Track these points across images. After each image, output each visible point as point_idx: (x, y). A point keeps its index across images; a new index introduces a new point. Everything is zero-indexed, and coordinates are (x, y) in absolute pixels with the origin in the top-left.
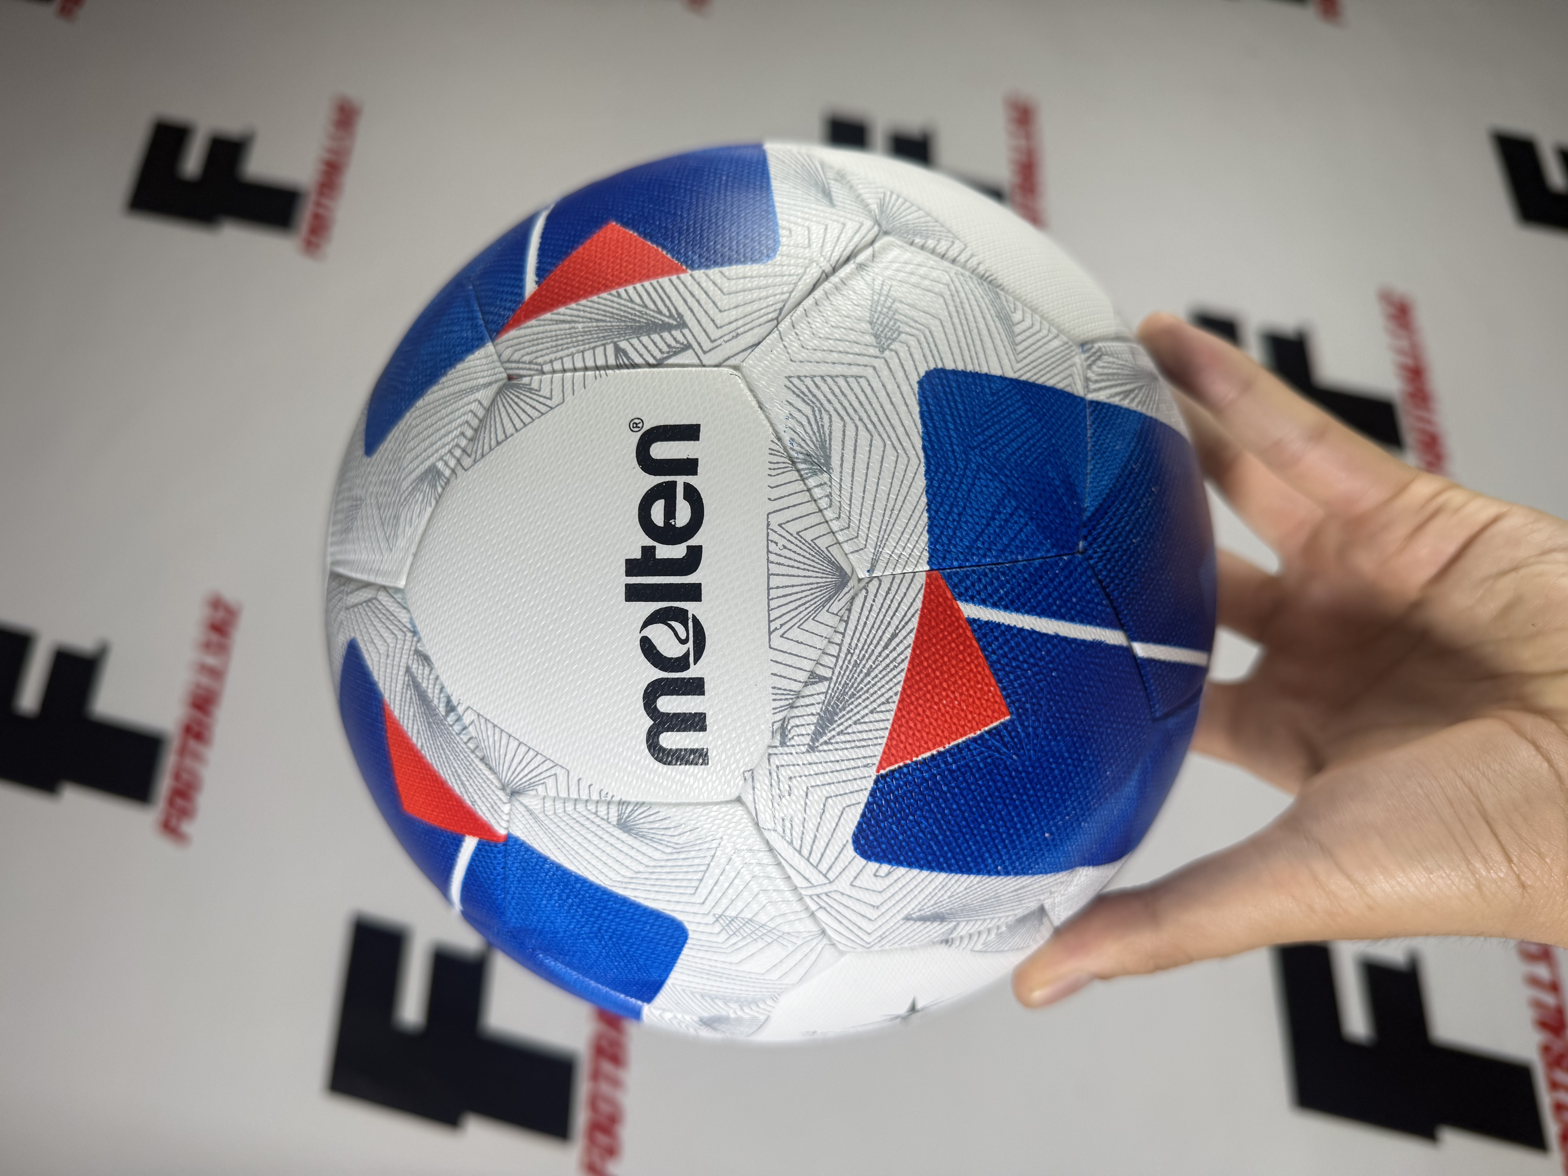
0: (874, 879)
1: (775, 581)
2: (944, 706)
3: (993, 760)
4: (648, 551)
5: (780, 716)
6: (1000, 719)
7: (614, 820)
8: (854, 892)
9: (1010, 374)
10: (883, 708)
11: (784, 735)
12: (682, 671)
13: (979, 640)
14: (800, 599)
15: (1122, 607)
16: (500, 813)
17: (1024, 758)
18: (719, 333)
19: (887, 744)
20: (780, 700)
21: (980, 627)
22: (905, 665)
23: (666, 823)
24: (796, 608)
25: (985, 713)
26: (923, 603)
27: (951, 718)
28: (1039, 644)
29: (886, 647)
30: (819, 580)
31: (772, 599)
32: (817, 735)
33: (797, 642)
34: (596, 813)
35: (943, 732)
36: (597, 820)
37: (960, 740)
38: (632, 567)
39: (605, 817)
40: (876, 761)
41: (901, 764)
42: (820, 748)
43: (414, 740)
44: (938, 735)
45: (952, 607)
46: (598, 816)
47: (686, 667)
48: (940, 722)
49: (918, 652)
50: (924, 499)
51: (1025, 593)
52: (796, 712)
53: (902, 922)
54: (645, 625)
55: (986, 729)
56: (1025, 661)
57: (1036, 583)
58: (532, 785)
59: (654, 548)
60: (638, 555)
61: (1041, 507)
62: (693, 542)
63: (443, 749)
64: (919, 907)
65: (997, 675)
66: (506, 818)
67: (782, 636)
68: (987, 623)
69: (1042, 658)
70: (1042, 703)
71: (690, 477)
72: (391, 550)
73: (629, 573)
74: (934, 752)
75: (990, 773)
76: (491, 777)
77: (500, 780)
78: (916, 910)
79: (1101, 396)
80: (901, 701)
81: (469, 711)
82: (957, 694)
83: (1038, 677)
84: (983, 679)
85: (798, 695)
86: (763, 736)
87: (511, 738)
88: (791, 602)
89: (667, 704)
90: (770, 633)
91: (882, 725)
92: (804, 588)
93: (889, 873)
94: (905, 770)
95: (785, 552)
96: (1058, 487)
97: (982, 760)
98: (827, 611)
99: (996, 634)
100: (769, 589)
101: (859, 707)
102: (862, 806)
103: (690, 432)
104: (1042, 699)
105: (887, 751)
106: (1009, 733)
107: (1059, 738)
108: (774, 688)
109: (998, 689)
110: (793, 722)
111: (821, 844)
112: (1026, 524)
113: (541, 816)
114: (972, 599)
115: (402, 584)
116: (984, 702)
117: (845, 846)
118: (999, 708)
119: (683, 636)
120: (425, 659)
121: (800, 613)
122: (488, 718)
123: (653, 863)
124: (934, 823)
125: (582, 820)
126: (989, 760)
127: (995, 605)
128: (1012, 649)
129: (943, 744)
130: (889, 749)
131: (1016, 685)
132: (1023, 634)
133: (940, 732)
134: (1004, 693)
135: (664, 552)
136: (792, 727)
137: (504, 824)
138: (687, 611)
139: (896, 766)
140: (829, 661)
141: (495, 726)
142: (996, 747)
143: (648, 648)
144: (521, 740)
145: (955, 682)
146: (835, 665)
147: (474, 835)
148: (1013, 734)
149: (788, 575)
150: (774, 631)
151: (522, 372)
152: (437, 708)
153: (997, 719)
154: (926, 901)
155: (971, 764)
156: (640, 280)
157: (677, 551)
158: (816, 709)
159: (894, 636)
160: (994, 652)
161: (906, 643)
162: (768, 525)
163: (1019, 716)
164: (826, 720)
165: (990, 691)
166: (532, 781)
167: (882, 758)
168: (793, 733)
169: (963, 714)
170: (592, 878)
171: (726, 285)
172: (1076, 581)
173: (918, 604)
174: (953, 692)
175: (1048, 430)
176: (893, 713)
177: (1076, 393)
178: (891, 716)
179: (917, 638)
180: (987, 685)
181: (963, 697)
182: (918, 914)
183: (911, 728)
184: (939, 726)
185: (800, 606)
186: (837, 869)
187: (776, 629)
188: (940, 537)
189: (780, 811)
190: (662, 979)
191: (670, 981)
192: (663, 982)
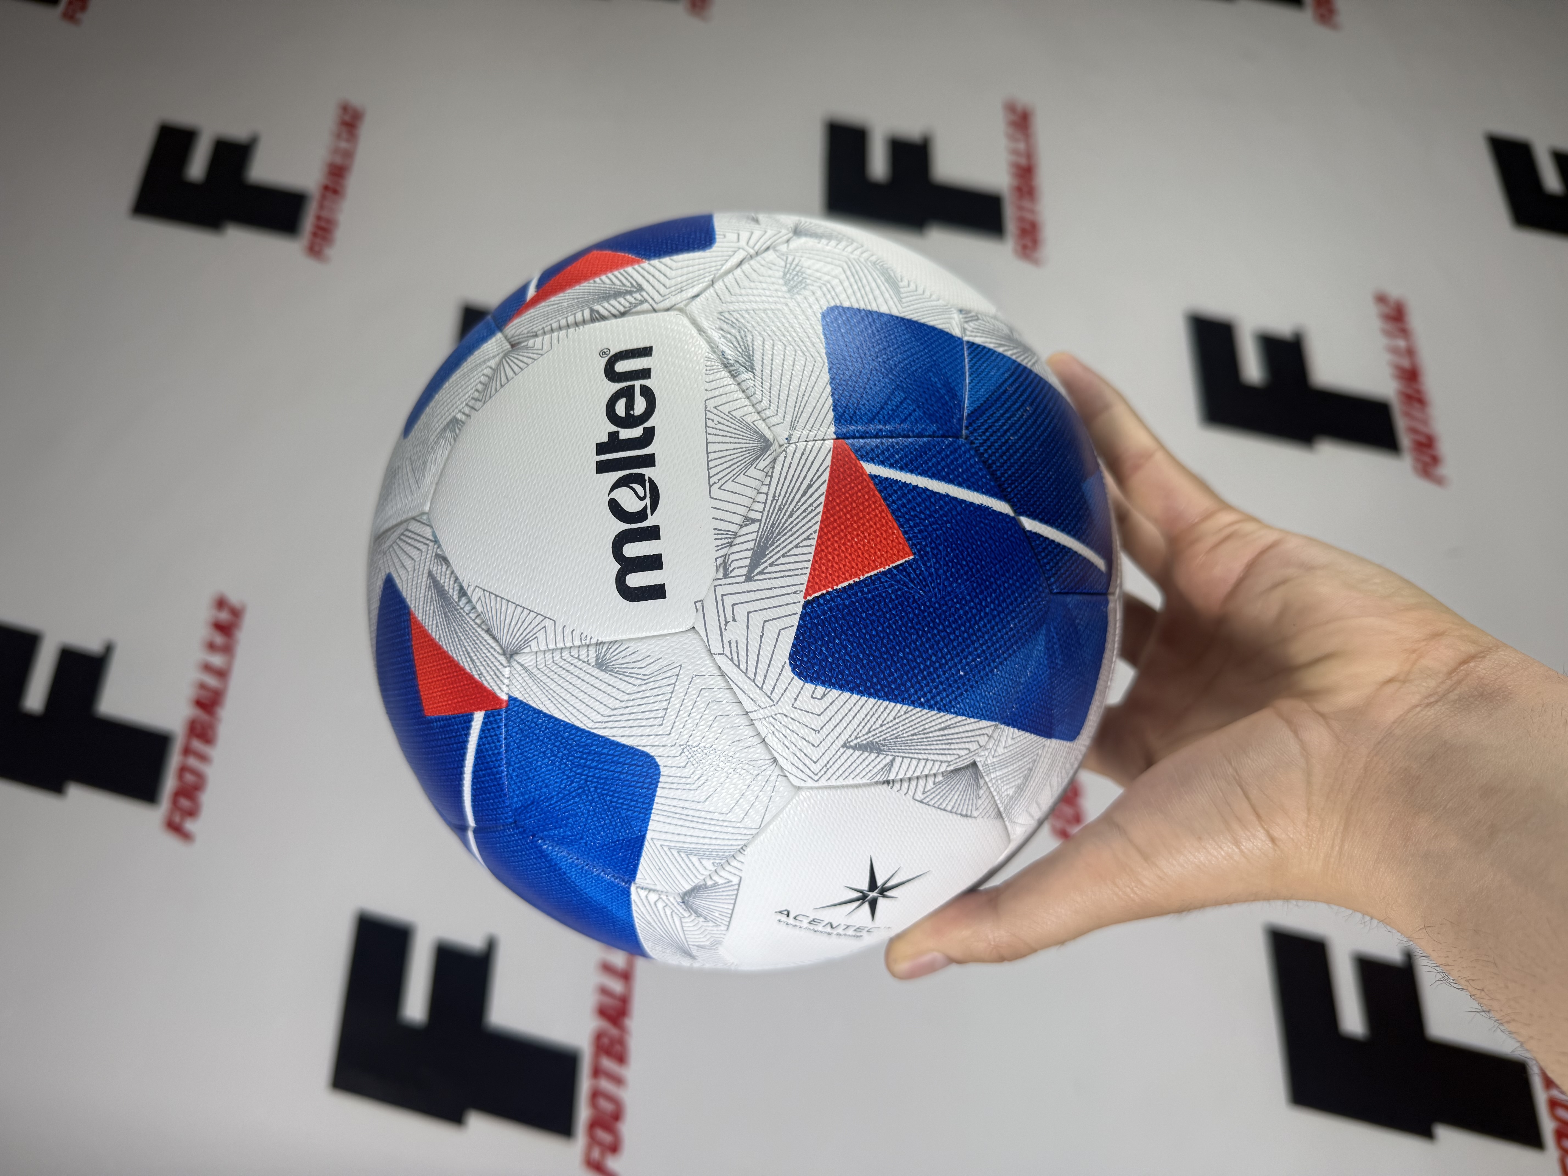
0: (812, 699)
1: (712, 448)
2: (856, 543)
3: (902, 593)
4: (613, 436)
5: (722, 552)
6: (905, 557)
7: (593, 661)
8: (796, 714)
9: (895, 312)
10: (805, 543)
11: (726, 569)
12: (642, 522)
13: (880, 492)
14: (732, 460)
15: (1006, 485)
16: (502, 678)
17: (930, 594)
18: (668, 291)
19: (810, 574)
20: (721, 539)
21: (880, 482)
22: (821, 509)
23: (634, 657)
24: (730, 467)
25: (891, 552)
26: (832, 461)
27: (863, 554)
28: (933, 500)
29: (803, 495)
30: (747, 445)
31: (711, 460)
32: (752, 567)
33: (732, 492)
34: (578, 658)
35: (857, 565)
36: (579, 664)
37: (872, 573)
38: (601, 448)
39: (586, 660)
40: (803, 588)
41: (824, 592)
42: (756, 578)
43: (434, 635)
44: (853, 567)
45: (856, 465)
46: (580, 660)
47: (645, 518)
48: (853, 556)
49: (830, 499)
50: (829, 389)
51: (917, 460)
52: (735, 549)
53: (842, 750)
54: (612, 490)
55: (894, 565)
56: (921, 512)
57: (926, 453)
58: (527, 642)
59: (618, 432)
60: (605, 439)
61: (926, 400)
62: (647, 425)
63: (456, 633)
64: (855, 734)
65: (899, 521)
66: (506, 681)
67: (720, 488)
68: (886, 479)
69: (936, 511)
70: (941, 548)
71: (645, 381)
72: (419, 488)
73: (598, 453)
74: (851, 582)
75: (902, 604)
76: (494, 645)
77: (501, 646)
78: (853, 737)
79: (978, 340)
80: (820, 537)
81: (477, 589)
82: (866, 534)
83: (935, 527)
84: (887, 523)
85: (735, 535)
86: (710, 572)
87: (510, 603)
88: (726, 462)
89: (632, 550)
90: (710, 486)
91: (805, 558)
92: (735, 451)
93: (824, 695)
94: (828, 597)
95: (720, 426)
96: (940, 388)
97: (892, 592)
98: (755, 468)
99: (895, 488)
100: (708, 453)
101: (785, 543)
102: (795, 628)
103: (646, 352)
104: (940, 545)
105: (811, 579)
106: (914, 571)
107: (959, 581)
108: (715, 529)
109: (901, 533)
110: (732, 557)
111: (762, 666)
112: (914, 410)
113: (535, 671)
114: (872, 460)
115: (427, 508)
116: (889, 542)
117: (783, 667)
118: (903, 548)
119: (642, 494)
120: (444, 560)
121: (733, 470)
122: (491, 591)
123: (626, 697)
124: (858, 647)
125: (567, 666)
126: (899, 593)
127: (892, 466)
128: (909, 501)
129: (857, 575)
130: (813, 578)
131: (916, 531)
132: (918, 490)
133: (854, 565)
134: (906, 536)
135: (626, 434)
136: (732, 561)
137: (505, 689)
138: (644, 475)
139: (820, 593)
140: (759, 507)
141: (496, 596)
142: (904, 582)
143: (615, 508)
144: (517, 603)
145: (863, 524)
146: (764, 509)
147: (480, 709)
148: (918, 572)
149: (722, 443)
150: (713, 484)
151: (521, 340)
152: (451, 597)
153: (902, 558)
154: (860, 727)
155: (884, 595)
156: (611, 271)
157: (636, 432)
158: (751, 545)
159: (810, 486)
160: (894, 502)
161: (820, 492)
162: (706, 407)
163: (922, 557)
164: (758, 555)
165: (893, 533)
166: (526, 638)
167: (807, 586)
168: (733, 565)
169: (873, 551)
170: (578, 724)
171: (674, 265)
172: (960, 456)
173: (828, 462)
174: (863, 532)
175: (930, 351)
176: (814, 548)
177: (954, 334)
178: (812, 550)
179: (829, 487)
180: (890, 528)
181: (872, 537)
182: (855, 742)
183: (829, 560)
184: (853, 560)
185: (733, 465)
186: (778, 691)
187: (715, 483)
188: (843, 414)
189: (727, 636)
190: (643, 834)
191: (649, 835)
192: (643, 837)
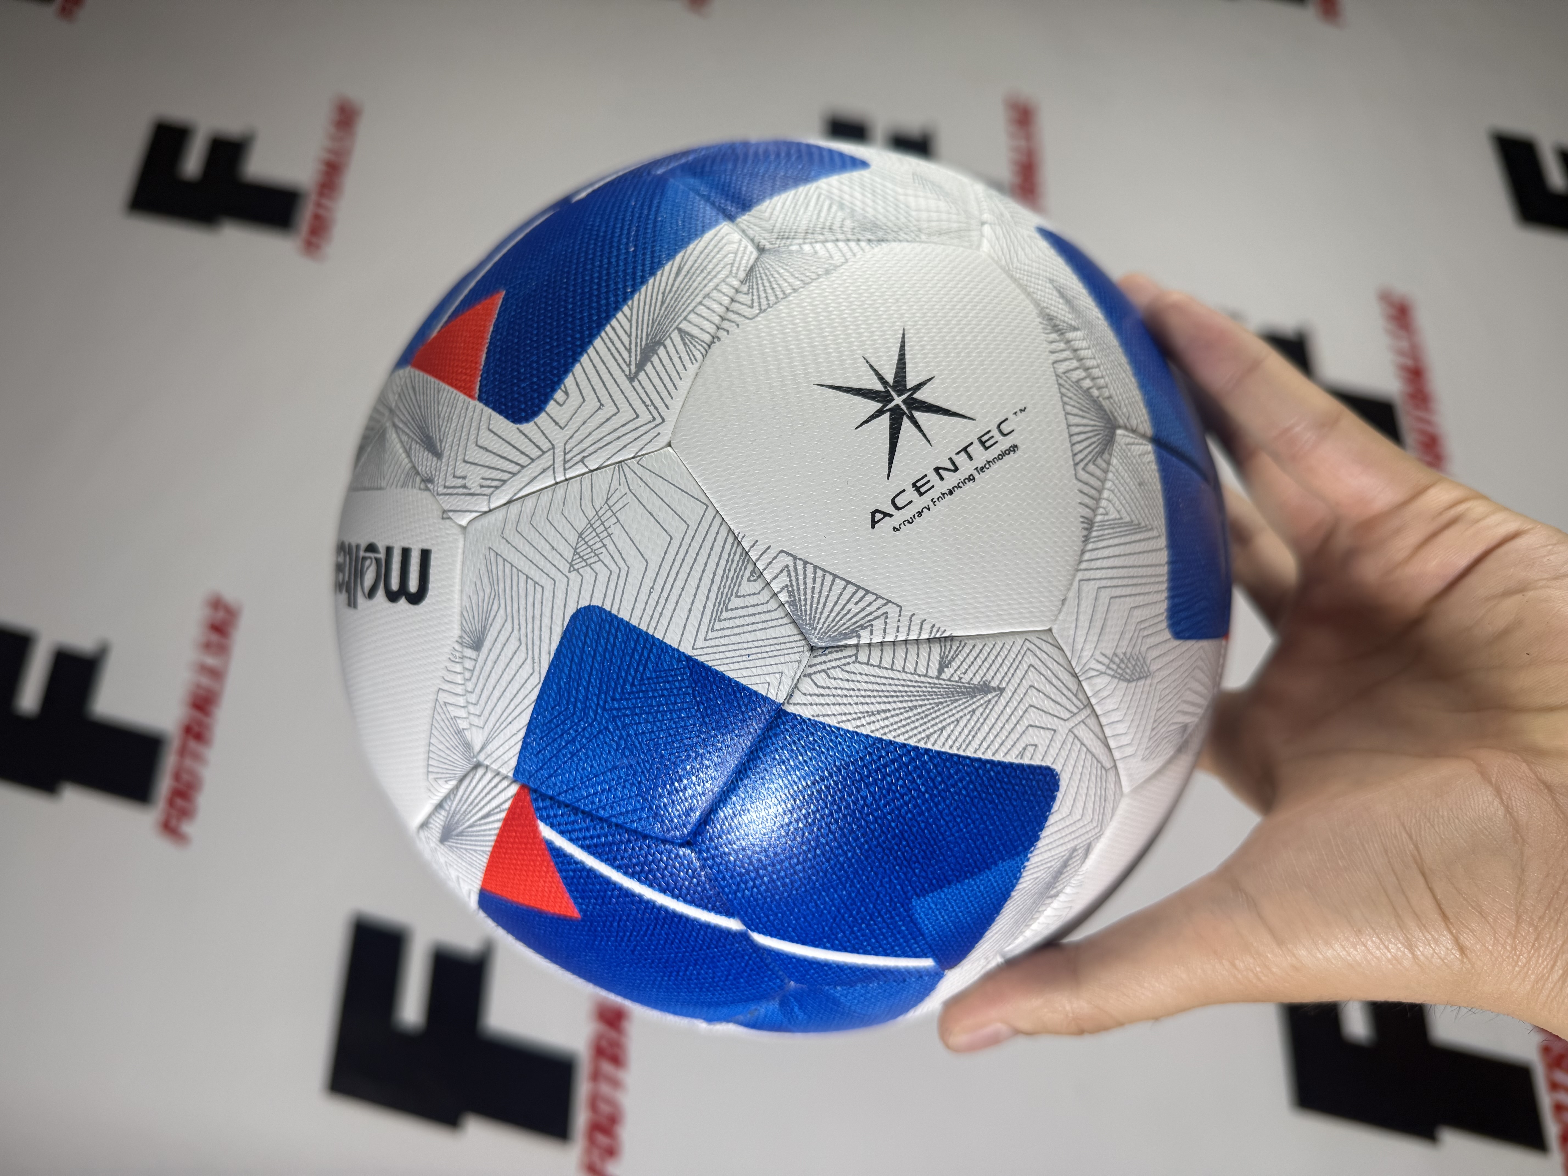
0: (566, 406)
8: (573, 426)
19: (459, 392)
32: (435, 451)
40: (467, 400)
41: (479, 379)
53: (636, 384)
64: (624, 366)
78: (627, 369)
86: (427, 498)
93: (566, 392)
102: (494, 413)
105: (464, 391)
111: (513, 455)
117: (521, 431)
123: (509, 623)
137: (506, 783)
139: (478, 383)
147: (537, 826)
154: (620, 359)
167: (467, 396)
168: (429, 472)
178: (448, 388)
182: (632, 367)
186: (542, 442)
189: (475, 489)
190: (683, 658)
191: (686, 649)
192: (689, 658)
